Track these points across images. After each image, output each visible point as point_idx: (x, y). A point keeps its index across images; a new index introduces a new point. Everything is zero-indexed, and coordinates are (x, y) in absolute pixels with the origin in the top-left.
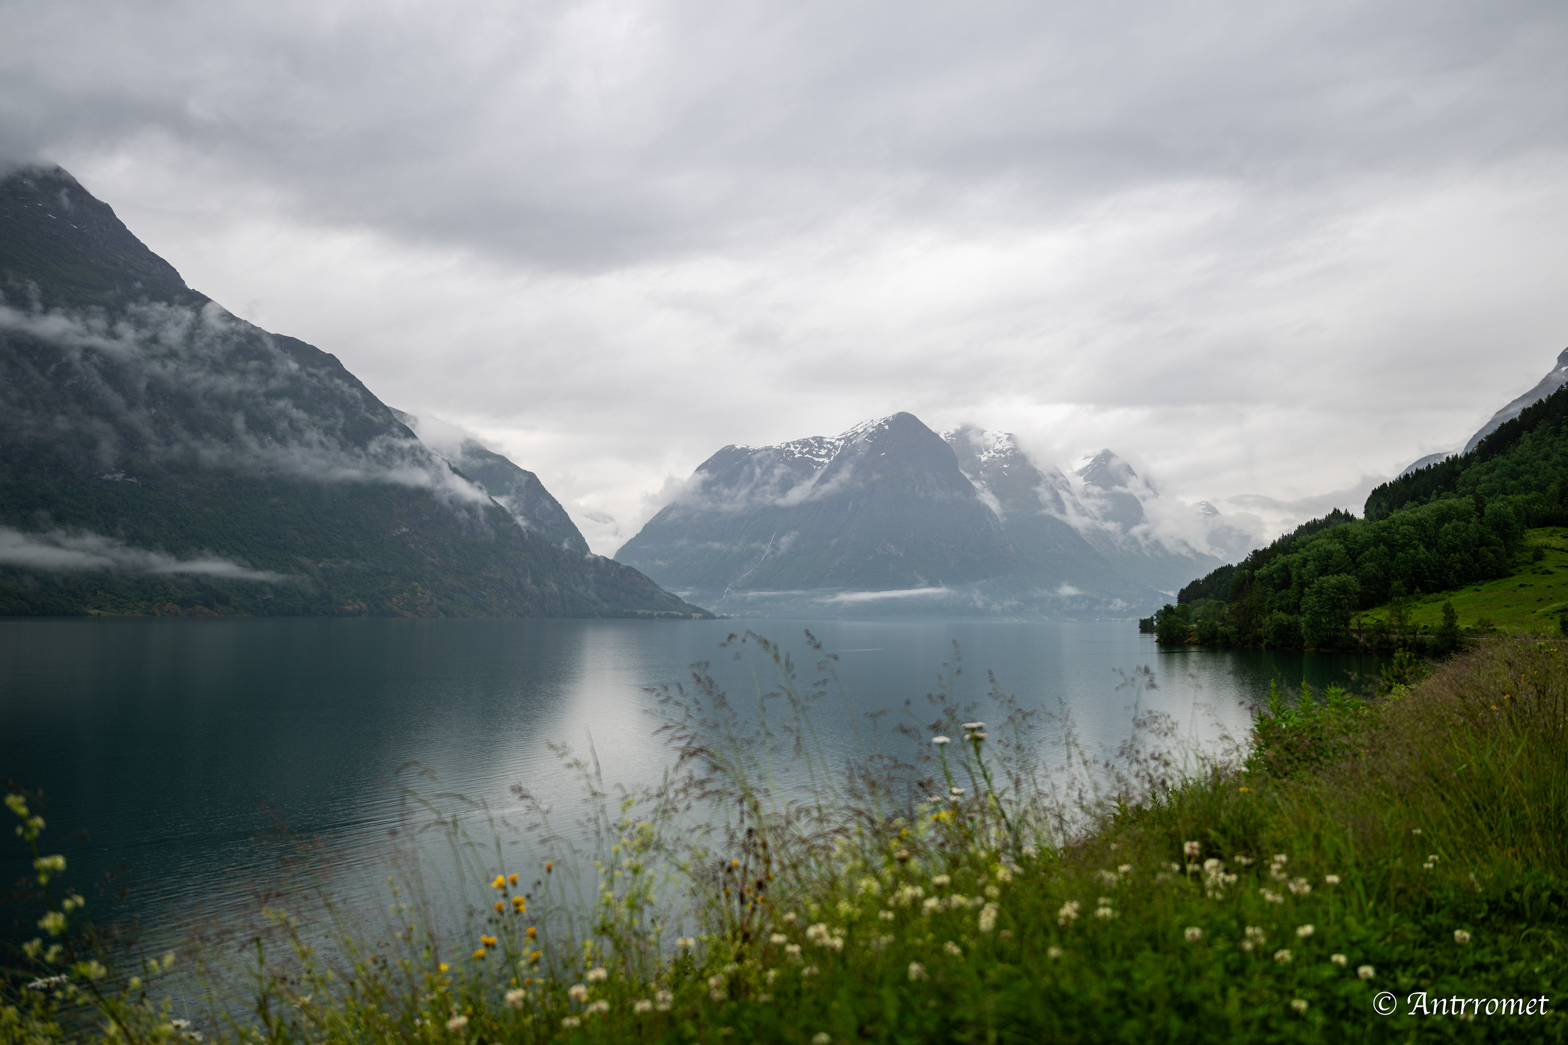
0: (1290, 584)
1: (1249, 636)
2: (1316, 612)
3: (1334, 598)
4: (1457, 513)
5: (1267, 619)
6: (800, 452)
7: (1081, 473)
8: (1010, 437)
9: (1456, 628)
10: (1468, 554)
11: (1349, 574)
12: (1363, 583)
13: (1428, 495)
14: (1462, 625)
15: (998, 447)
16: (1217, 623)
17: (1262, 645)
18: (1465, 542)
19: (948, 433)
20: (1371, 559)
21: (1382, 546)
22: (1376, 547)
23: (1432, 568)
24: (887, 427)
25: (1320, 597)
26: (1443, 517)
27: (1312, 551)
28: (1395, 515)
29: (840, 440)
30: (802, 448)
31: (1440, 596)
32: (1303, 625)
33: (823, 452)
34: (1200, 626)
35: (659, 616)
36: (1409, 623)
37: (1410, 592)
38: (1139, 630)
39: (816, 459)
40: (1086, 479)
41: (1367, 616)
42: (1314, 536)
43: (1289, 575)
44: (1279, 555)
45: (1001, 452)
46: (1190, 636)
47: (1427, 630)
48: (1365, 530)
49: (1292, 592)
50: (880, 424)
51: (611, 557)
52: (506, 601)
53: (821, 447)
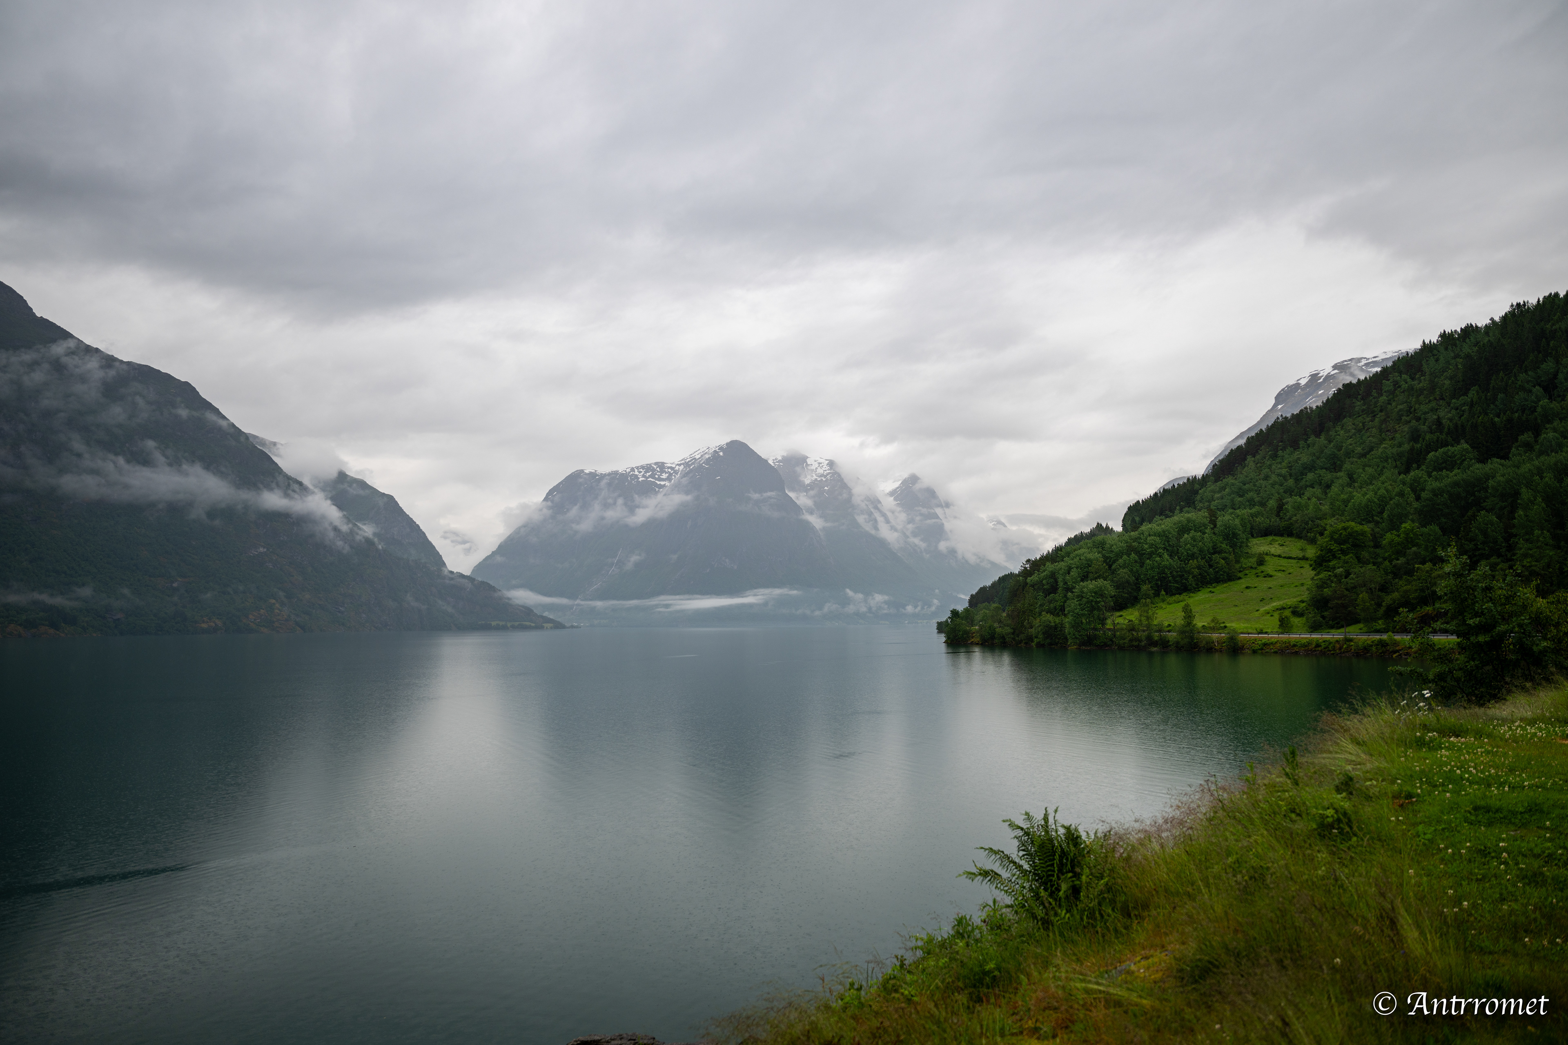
0: (1057, 589)
1: (1022, 636)
2: (1078, 614)
3: (1092, 601)
4: (1194, 526)
5: (1038, 620)
6: (643, 476)
7: (892, 493)
8: (831, 464)
9: (1194, 626)
10: (1204, 561)
11: (1105, 580)
12: (1117, 587)
13: (1172, 510)
14: (1199, 623)
15: (820, 471)
16: (996, 625)
17: (1033, 644)
18: (1201, 551)
19: (776, 459)
20: (1124, 566)
21: (1133, 555)
22: (1129, 555)
23: (1175, 573)
24: (721, 454)
25: (1080, 600)
26: (1184, 529)
27: (1075, 560)
28: (1145, 527)
29: (679, 465)
30: (646, 472)
31: (1181, 597)
32: (1067, 625)
33: (664, 476)
34: (981, 627)
35: (513, 627)
36: (1155, 622)
37: (1157, 595)
38: (937, 631)
39: (658, 483)
40: (895, 499)
41: (1121, 616)
42: (1077, 546)
43: (1056, 582)
44: (1048, 564)
45: (822, 475)
46: (973, 638)
47: (1170, 628)
48: (1119, 541)
49: (1058, 596)
50: (715, 451)
51: (467, 572)
52: (364, 616)
53: (662, 471)
